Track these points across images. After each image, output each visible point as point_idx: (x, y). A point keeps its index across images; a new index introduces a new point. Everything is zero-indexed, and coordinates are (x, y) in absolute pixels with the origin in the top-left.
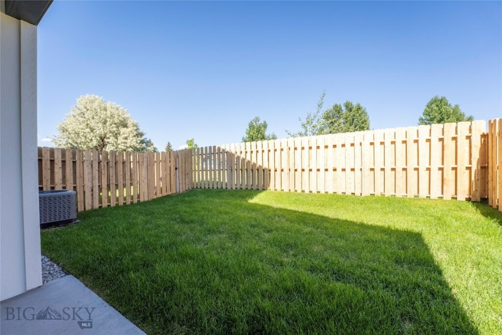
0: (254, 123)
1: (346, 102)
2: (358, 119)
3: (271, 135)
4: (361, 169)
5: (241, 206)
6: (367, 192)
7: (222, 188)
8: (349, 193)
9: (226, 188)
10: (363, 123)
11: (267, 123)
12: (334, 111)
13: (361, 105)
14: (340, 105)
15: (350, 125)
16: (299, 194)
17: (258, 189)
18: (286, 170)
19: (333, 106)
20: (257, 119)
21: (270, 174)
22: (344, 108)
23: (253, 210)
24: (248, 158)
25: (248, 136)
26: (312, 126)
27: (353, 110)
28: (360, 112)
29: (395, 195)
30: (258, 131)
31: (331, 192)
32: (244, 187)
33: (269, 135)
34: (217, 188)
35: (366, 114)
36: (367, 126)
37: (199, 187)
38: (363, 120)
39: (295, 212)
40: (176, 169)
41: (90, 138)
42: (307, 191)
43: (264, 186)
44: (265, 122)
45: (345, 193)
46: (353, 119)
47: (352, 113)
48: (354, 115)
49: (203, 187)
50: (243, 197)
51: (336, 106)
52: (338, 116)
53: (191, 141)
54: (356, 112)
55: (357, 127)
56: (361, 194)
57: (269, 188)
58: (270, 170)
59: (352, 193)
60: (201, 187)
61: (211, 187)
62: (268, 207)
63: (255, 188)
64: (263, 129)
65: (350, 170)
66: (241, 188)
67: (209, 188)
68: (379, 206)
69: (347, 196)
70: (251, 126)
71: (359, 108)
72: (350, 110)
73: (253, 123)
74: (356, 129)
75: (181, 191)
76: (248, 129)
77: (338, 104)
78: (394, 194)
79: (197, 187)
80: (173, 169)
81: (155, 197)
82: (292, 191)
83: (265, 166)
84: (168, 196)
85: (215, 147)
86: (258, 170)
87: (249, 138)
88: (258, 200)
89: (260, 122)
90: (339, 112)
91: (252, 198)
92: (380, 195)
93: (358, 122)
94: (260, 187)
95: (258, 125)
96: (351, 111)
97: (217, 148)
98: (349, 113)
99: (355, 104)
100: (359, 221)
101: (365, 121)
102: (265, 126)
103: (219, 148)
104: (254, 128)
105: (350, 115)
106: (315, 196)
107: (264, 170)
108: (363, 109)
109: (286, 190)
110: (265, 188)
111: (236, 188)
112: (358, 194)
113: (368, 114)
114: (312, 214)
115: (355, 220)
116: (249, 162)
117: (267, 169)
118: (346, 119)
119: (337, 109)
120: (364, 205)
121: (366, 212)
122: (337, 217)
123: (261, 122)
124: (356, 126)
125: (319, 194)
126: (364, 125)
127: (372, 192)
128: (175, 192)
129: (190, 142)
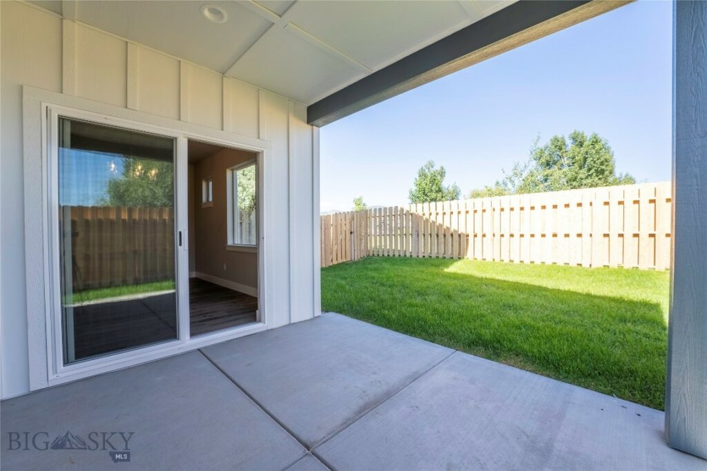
0: (427, 171)
1: (573, 131)
2: (594, 158)
3: (451, 187)
4: (591, 235)
5: (438, 274)
6: (598, 263)
7: (405, 256)
8: (573, 264)
9: (411, 256)
10: (602, 164)
11: (446, 169)
12: (553, 147)
13: (600, 136)
14: (563, 138)
15: (581, 168)
16: (506, 264)
17: (452, 258)
18: (489, 235)
19: (551, 140)
20: (431, 165)
21: (467, 240)
22: (569, 142)
23: (454, 279)
24: (439, 221)
25: (418, 189)
26: (521, 179)
27: (586, 143)
28: (597, 147)
29: (637, 268)
30: (433, 181)
31: (549, 262)
32: (434, 256)
33: (449, 186)
34: (399, 256)
35: (608, 150)
36: (609, 168)
37: (376, 254)
38: (602, 159)
39: (505, 281)
40: (351, 233)
41: (243, 197)
42: (517, 261)
43: (459, 254)
44: (442, 168)
45: (568, 264)
46: (585, 159)
47: (583, 150)
48: (587, 153)
49: (381, 255)
50: (437, 266)
51: (556, 139)
52: (560, 154)
53: (360, 199)
54: (591, 146)
55: (593, 171)
56: (590, 265)
57: (465, 257)
58: (467, 236)
59: (578, 264)
60: (378, 255)
61: (391, 255)
62: (471, 276)
63: (448, 255)
64: (439, 177)
65: (576, 236)
66: (430, 257)
67: (388, 255)
68: (613, 278)
69: (571, 267)
70: (423, 175)
71: (595, 141)
72: (581, 144)
73: (424, 171)
74: (590, 173)
75: (356, 259)
76: (418, 178)
77: (560, 136)
78: (636, 265)
79: (373, 255)
80: (348, 233)
81: (331, 264)
82: (497, 260)
83: (462, 230)
84: (343, 263)
85: (396, 207)
86: (452, 235)
87: (420, 191)
88: (455, 268)
89: (435, 169)
90: (560, 149)
91: (447, 267)
92: (616, 267)
93: (595, 162)
94: (456, 255)
95: (432, 172)
96: (581, 146)
97: (399, 209)
98: (578, 150)
99: (588, 135)
100: (585, 291)
101: (606, 160)
102: (442, 174)
103: (402, 209)
104: (426, 176)
105: (579, 153)
106: (528, 266)
107: (460, 236)
108: (603, 142)
109: (489, 259)
110: (461, 257)
111: (424, 256)
112: (586, 265)
113: (612, 149)
114: (525, 284)
115: (580, 291)
116: (441, 226)
117: (463, 234)
118: (573, 158)
119: (559, 145)
120: (593, 277)
121: (594, 285)
122: (558, 288)
123: (437, 168)
124: (589, 170)
125: (532, 265)
126: (603, 167)
127: (607, 264)
128: (349, 259)
129: (358, 202)
